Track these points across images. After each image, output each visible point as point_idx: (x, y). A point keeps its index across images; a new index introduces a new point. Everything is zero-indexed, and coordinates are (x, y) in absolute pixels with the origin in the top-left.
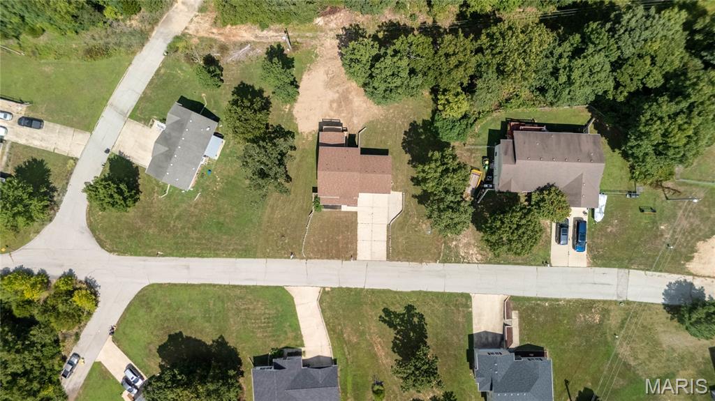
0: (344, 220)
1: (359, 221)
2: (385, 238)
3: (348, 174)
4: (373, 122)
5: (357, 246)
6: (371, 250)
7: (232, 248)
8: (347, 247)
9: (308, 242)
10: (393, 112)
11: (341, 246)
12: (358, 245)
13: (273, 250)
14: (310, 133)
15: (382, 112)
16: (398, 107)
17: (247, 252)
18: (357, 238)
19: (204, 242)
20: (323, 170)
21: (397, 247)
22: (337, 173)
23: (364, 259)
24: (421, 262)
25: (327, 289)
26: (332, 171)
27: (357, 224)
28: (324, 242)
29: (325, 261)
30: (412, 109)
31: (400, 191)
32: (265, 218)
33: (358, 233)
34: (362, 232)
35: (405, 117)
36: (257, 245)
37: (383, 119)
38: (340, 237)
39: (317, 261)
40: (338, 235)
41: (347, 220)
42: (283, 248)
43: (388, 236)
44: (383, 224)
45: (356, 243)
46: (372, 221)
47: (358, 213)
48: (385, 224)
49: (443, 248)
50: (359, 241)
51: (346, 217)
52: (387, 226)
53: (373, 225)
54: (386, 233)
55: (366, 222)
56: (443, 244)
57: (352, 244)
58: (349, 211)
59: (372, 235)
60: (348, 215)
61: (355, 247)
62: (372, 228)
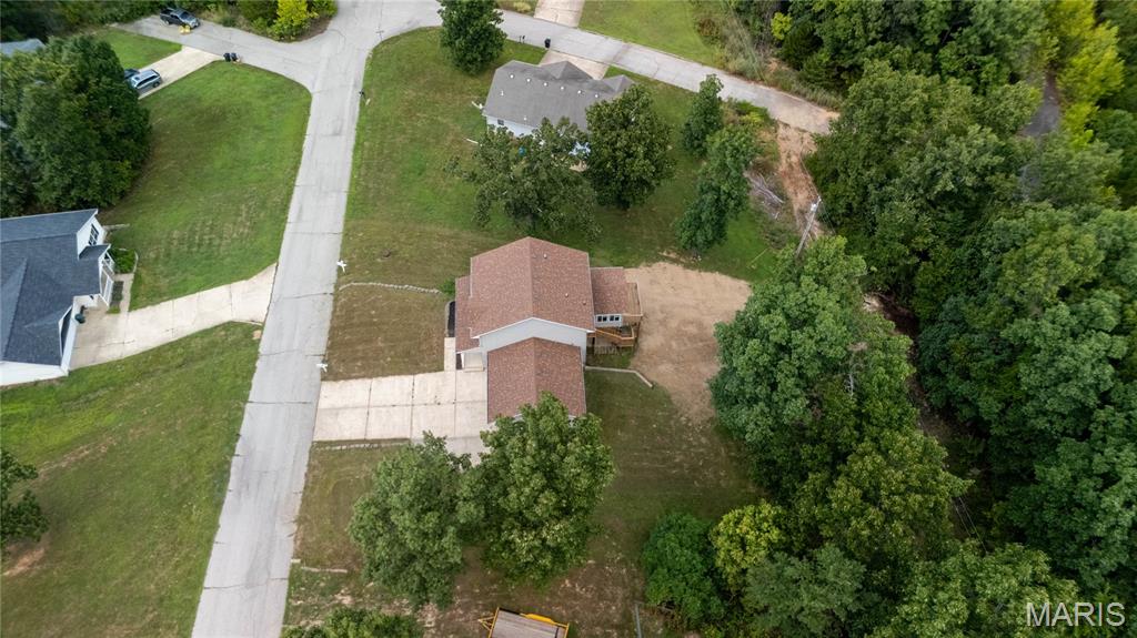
0: (424, 347)
1: (419, 377)
2: (374, 434)
4: (670, 402)
5: (357, 378)
6: (346, 408)
7: (371, 185)
8: (355, 360)
9: (372, 290)
10: (701, 445)
11: (360, 347)
12: (360, 381)
13: (362, 241)
15: (697, 420)
16: (717, 454)
17: (360, 203)
18: (377, 376)
19: (386, 152)
21: (349, 462)
23: (323, 395)
25: (257, 334)
27: (414, 374)
28: (372, 317)
29: (327, 325)
30: (718, 485)
32: (431, 228)
33: (391, 378)
34: (392, 388)
35: (694, 469)
36: (372, 219)
37: (678, 421)
38: (380, 344)
39: (329, 310)
40: (386, 340)
41: (421, 351)
42: (362, 256)
43: (379, 441)
44: (411, 428)
45: (363, 377)
46: (420, 405)
47: (439, 373)
48: (411, 434)
49: (336, 571)
50: (368, 381)
51: (431, 348)
52: (405, 439)
53: (410, 408)
54: (386, 437)
55: (416, 392)
56: (346, 571)
57: (363, 368)
58: (443, 355)
59: (385, 406)
60: (434, 353)
61: (354, 375)
62: (402, 406)
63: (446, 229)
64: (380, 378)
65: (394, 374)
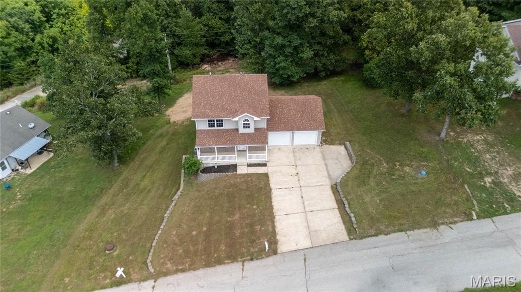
0: (244, 187)
1: (272, 186)
2: (332, 204)
5: (274, 227)
6: (308, 227)
8: (253, 232)
9: (163, 241)
11: (238, 233)
12: (277, 224)
18: (272, 212)
23: (293, 248)
24: (435, 225)
27: (270, 189)
32: (82, 227)
33: (274, 204)
34: (283, 201)
38: (237, 216)
40: (232, 215)
41: (248, 188)
43: (338, 200)
44: (322, 185)
45: (273, 222)
46: (300, 184)
47: (270, 175)
48: (327, 185)
50: (277, 218)
51: (246, 182)
52: (332, 187)
53: (303, 188)
54: (333, 197)
55: (287, 186)
57: (262, 222)
58: (252, 174)
59: (303, 203)
60: (251, 179)
61: (270, 229)
62: (302, 193)
63: (89, 215)
64: (274, 211)
65: (271, 202)
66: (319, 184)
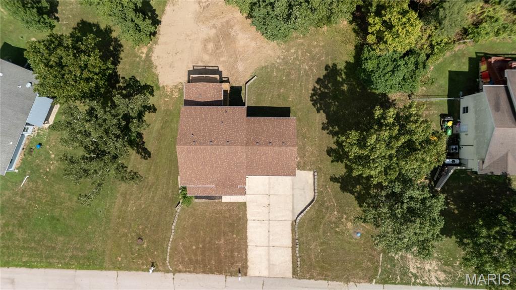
0: (227, 215)
1: (249, 216)
2: (288, 242)
3: (226, 148)
4: (266, 67)
5: (246, 255)
6: (269, 260)
7: (70, 254)
8: (233, 257)
9: (175, 249)
10: (296, 52)
11: (223, 254)
12: (249, 253)
13: (126, 258)
14: (176, 87)
15: (279, 53)
16: (302, 44)
18: (246, 242)
19: (33, 245)
20: (185, 144)
21: (309, 256)
22: (209, 148)
23: (258, 274)
24: (347, 281)
26: (200, 144)
27: (247, 220)
28: (197, 248)
29: (201, 276)
30: (323, 46)
31: (310, 170)
32: (115, 212)
33: (248, 234)
34: (255, 233)
35: (313, 58)
36: (104, 251)
37: (280, 64)
38: (222, 242)
39: (188, 275)
40: (219, 238)
41: (230, 216)
42: (140, 257)
43: (294, 240)
44: (285, 220)
45: (246, 251)
46: (269, 216)
47: (248, 205)
48: (289, 221)
49: (381, 259)
50: (249, 248)
51: (229, 210)
52: (292, 223)
53: (271, 222)
54: (290, 235)
55: (260, 219)
56: (382, 254)
57: (239, 252)
58: (234, 202)
59: (269, 237)
60: (233, 208)
61: (244, 257)
62: (269, 226)
63: (117, 201)
64: (248, 241)
65: (246, 232)
66: (283, 219)
